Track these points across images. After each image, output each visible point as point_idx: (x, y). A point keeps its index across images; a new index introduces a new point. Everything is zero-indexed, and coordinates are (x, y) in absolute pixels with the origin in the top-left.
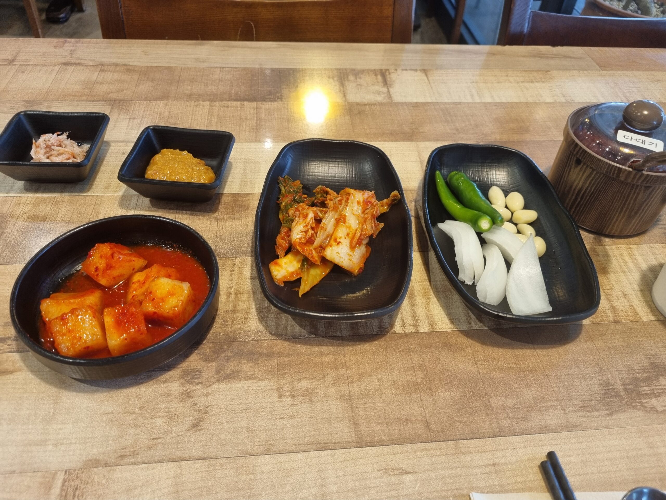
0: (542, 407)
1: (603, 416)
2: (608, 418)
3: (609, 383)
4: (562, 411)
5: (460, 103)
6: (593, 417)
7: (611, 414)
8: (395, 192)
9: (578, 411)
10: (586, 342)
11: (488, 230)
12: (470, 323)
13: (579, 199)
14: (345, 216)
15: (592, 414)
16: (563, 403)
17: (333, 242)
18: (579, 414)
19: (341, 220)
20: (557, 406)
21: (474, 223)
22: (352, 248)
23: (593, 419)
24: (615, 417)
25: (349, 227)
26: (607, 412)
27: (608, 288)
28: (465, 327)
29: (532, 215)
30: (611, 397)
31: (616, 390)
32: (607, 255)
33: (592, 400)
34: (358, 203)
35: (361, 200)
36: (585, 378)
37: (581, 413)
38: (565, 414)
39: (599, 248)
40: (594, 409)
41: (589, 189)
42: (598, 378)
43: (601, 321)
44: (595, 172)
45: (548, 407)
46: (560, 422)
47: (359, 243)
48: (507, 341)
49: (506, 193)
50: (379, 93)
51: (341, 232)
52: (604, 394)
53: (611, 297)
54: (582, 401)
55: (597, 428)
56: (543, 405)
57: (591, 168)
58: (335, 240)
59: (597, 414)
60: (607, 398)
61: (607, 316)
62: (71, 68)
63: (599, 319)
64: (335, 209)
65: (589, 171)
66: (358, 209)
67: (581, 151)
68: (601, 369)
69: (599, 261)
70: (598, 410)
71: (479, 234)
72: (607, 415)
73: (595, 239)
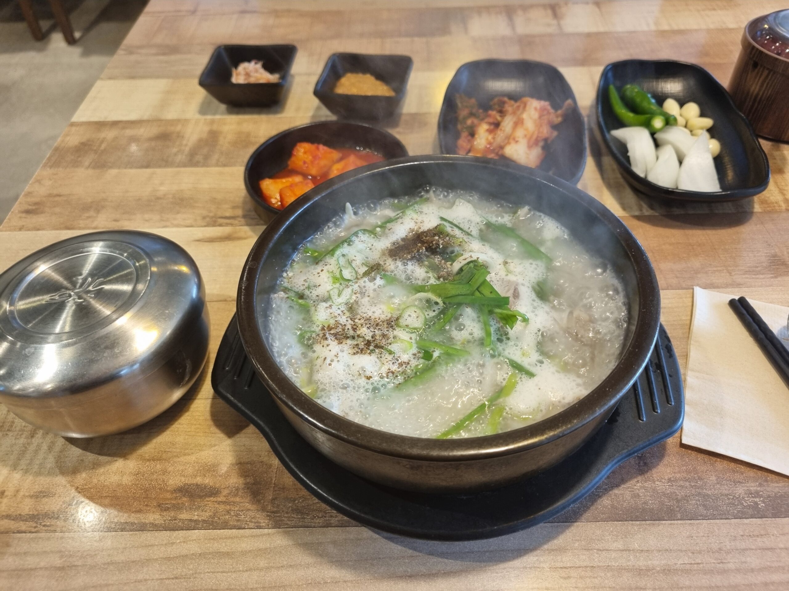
0: (709, 271)
1: (768, 278)
2: (772, 280)
3: (776, 255)
4: (728, 274)
5: (634, 32)
6: (758, 278)
7: (776, 277)
8: (569, 101)
9: (744, 274)
10: (756, 225)
11: (661, 130)
12: (641, 210)
13: (756, 105)
14: (523, 119)
15: (757, 276)
16: (729, 268)
17: (511, 141)
18: (744, 276)
19: (519, 123)
20: (723, 270)
21: (647, 124)
22: (530, 147)
23: (758, 280)
24: (779, 279)
25: (526, 130)
26: (771, 275)
27: (783, 184)
28: (637, 213)
29: (708, 122)
30: (778, 265)
31: (782, 261)
32: (784, 159)
33: (757, 267)
34: (536, 109)
35: (538, 107)
36: (753, 251)
37: (747, 276)
38: (731, 276)
39: (776, 153)
40: (759, 273)
41: (766, 92)
42: (765, 251)
43: (773, 210)
44: (772, 73)
45: (714, 271)
46: (725, 282)
47: (536, 143)
48: (679, 224)
49: (682, 103)
50: (549, 25)
51: (520, 133)
52: (771, 263)
53: (785, 192)
54: (749, 267)
55: (761, 286)
56: (710, 269)
57: (768, 69)
58: (514, 139)
59: (761, 276)
60: (773, 265)
61: (779, 206)
62: (248, 16)
63: (771, 208)
64: (514, 113)
65: (766, 72)
66: (535, 115)
67: (758, 52)
68: (770, 245)
69: (775, 163)
70: (763, 274)
71: (653, 134)
72: (772, 277)
73: (773, 145)
